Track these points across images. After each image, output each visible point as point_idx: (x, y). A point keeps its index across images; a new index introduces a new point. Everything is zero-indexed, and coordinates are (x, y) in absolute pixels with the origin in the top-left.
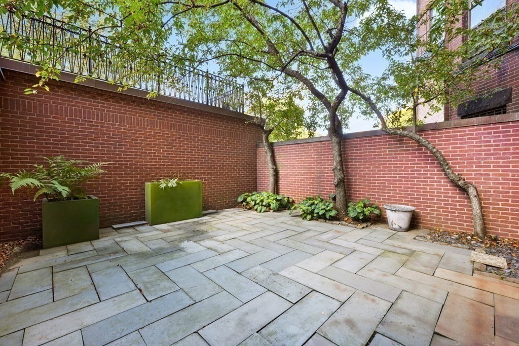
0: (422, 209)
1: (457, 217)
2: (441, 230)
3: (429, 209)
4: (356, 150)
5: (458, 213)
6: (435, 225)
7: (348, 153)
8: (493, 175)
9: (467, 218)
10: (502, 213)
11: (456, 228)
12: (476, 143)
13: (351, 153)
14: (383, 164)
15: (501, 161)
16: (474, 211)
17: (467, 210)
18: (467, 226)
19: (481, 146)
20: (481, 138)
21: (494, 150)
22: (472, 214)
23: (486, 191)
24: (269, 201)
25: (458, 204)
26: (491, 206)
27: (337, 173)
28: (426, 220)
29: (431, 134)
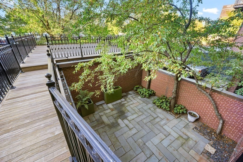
0: (202, 116)
1: (214, 124)
2: (206, 125)
3: (205, 117)
4: (184, 86)
5: (214, 123)
6: (205, 123)
7: (181, 86)
8: (233, 118)
9: (217, 125)
10: (229, 130)
11: (212, 127)
12: (233, 105)
13: (182, 86)
14: (193, 96)
15: (238, 115)
16: (219, 127)
17: (218, 124)
18: (216, 127)
19: (234, 107)
20: (235, 105)
21: (238, 111)
22: (218, 127)
23: (227, 121)
24: (146, 94)
25: (216, 120)
26: (227, 126)
27: (174, 94)
28: (202, 120)
29: (216, 94)
